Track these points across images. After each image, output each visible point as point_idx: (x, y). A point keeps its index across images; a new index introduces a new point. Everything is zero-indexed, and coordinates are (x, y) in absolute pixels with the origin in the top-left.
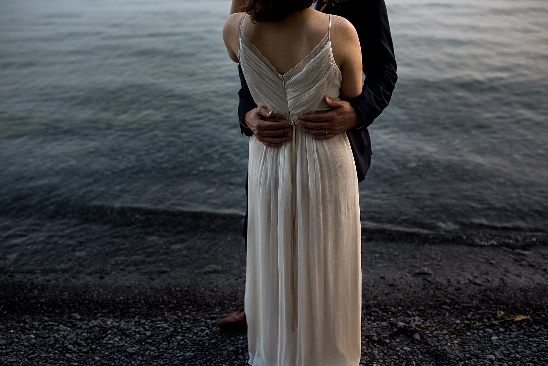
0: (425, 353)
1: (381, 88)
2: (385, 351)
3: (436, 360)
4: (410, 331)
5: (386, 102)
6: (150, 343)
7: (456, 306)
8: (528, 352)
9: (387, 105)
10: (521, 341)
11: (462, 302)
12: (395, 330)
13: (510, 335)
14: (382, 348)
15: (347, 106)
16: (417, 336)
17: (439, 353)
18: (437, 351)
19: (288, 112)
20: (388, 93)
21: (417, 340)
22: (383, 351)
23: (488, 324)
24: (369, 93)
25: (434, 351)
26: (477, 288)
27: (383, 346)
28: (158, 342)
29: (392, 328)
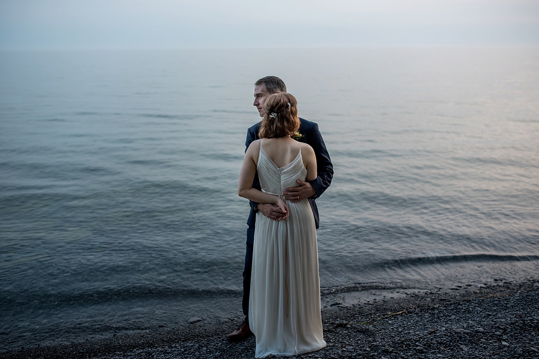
0: (356, 332)
1: (325, 176)
2: (334, 335)
3: (364, 334)
4: (344, 325)
5: (329, 184)
6: (187, 354)
7: (363, 314)
8: (409, 323)
9: (329, 186)
10: (404, 321)
11: (366, 312)
12: (335, 325)
13: (397, 319)
14: (332, 334)
15: (308, 185)
16: (349, 326)
17: (364, 330)
18: (363, 329)
19: (280, 188)
20: (329, 179)
21: (350, 327)
22: (332, 335)
23: (384, 317)
24: (319, 179)
25: (361, 330)
26: (371, 306)
27: (332, 333)
28: (192, 352)
29: (332, 325)
